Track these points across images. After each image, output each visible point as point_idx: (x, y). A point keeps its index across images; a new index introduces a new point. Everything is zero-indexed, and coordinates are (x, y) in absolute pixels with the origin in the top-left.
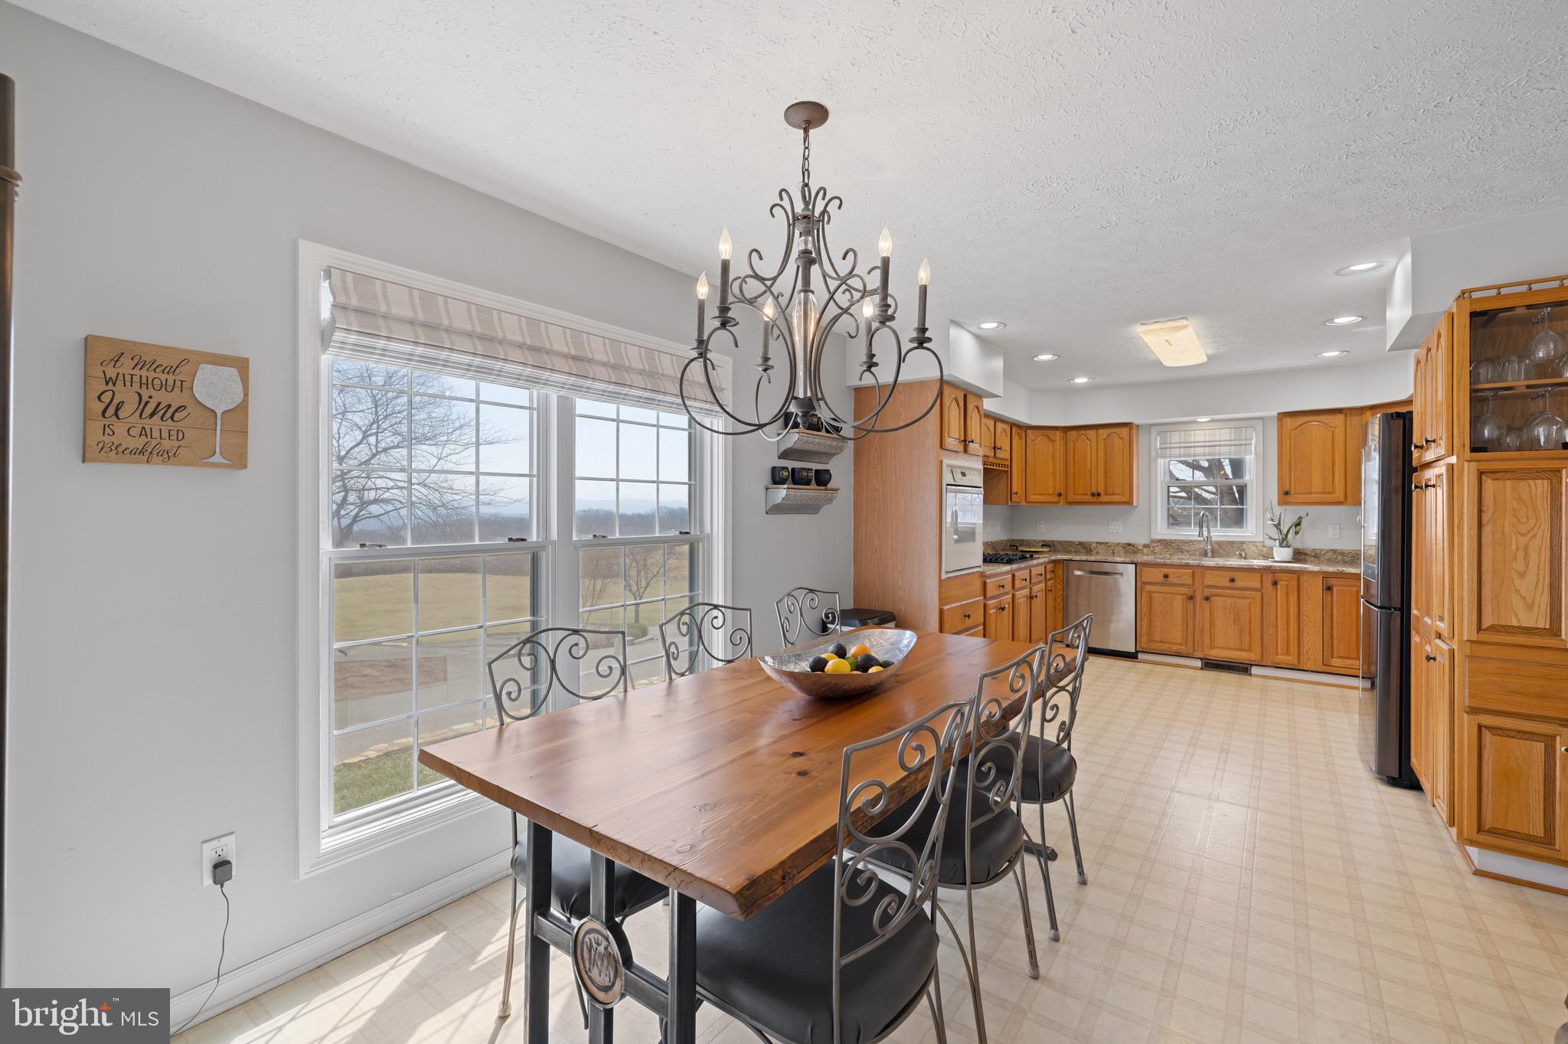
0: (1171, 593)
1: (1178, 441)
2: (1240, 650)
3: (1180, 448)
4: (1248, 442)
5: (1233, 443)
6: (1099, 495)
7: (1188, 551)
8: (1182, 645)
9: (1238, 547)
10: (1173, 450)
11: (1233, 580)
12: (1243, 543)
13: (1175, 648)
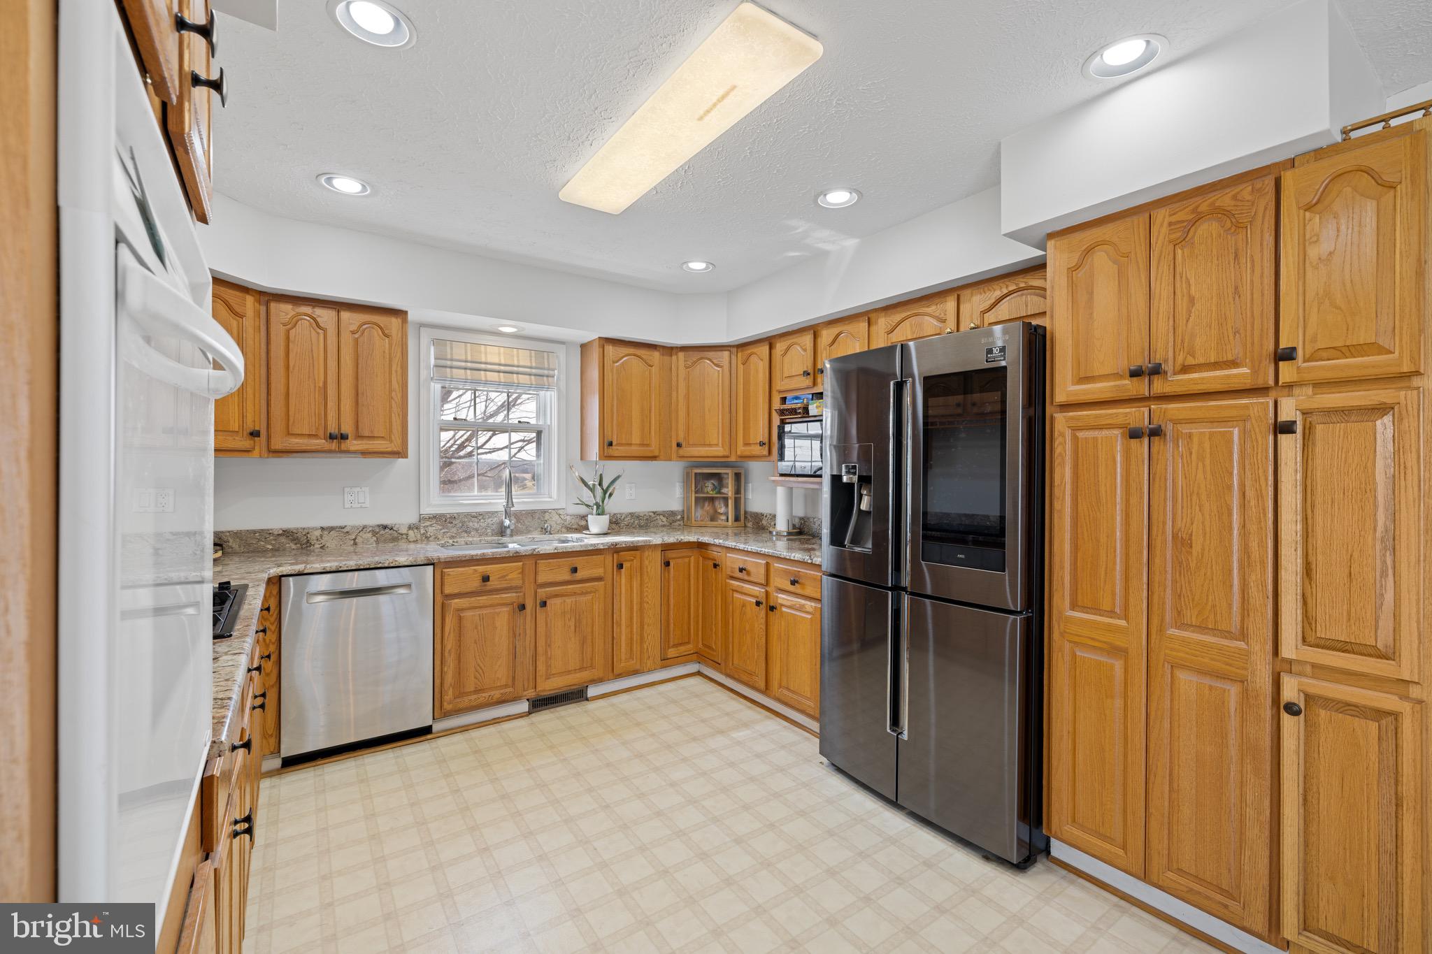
0: (491, 606)
1: (463, 358)
2: (582, 669)
3: (466, 369)
4: (551, 372)
5: (534, 371)
6: (344, 437)
7: (477, 530)
8: (506, 686)
9: (539, 518)
10: (454, 370)
11: (575, 570)
12: (544, 512)
13: (497, 694)
